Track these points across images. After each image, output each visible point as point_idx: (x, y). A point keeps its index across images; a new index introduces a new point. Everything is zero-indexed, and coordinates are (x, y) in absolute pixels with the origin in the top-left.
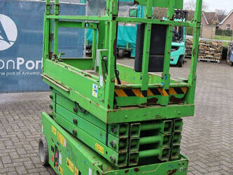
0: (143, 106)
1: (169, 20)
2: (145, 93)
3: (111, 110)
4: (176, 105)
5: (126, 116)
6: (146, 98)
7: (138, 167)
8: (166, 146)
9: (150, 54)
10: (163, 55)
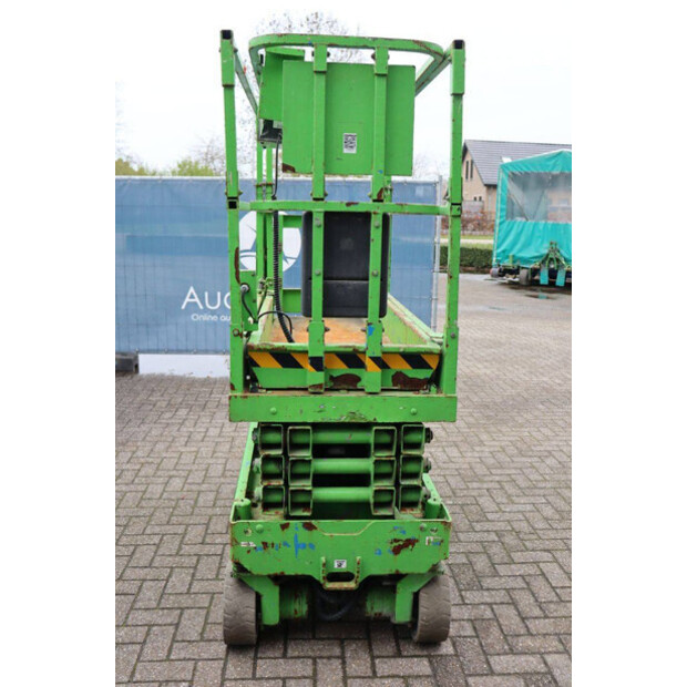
0: (316, 390)
1: (371, 202)
2: (317, 363)
3: (239, 393)
4: (411, 394)
5: (273, 409)
6: (321, 374)
7: (314, 522)
8: (387, 484)
9: (325, 279)
10: (367, 279)
